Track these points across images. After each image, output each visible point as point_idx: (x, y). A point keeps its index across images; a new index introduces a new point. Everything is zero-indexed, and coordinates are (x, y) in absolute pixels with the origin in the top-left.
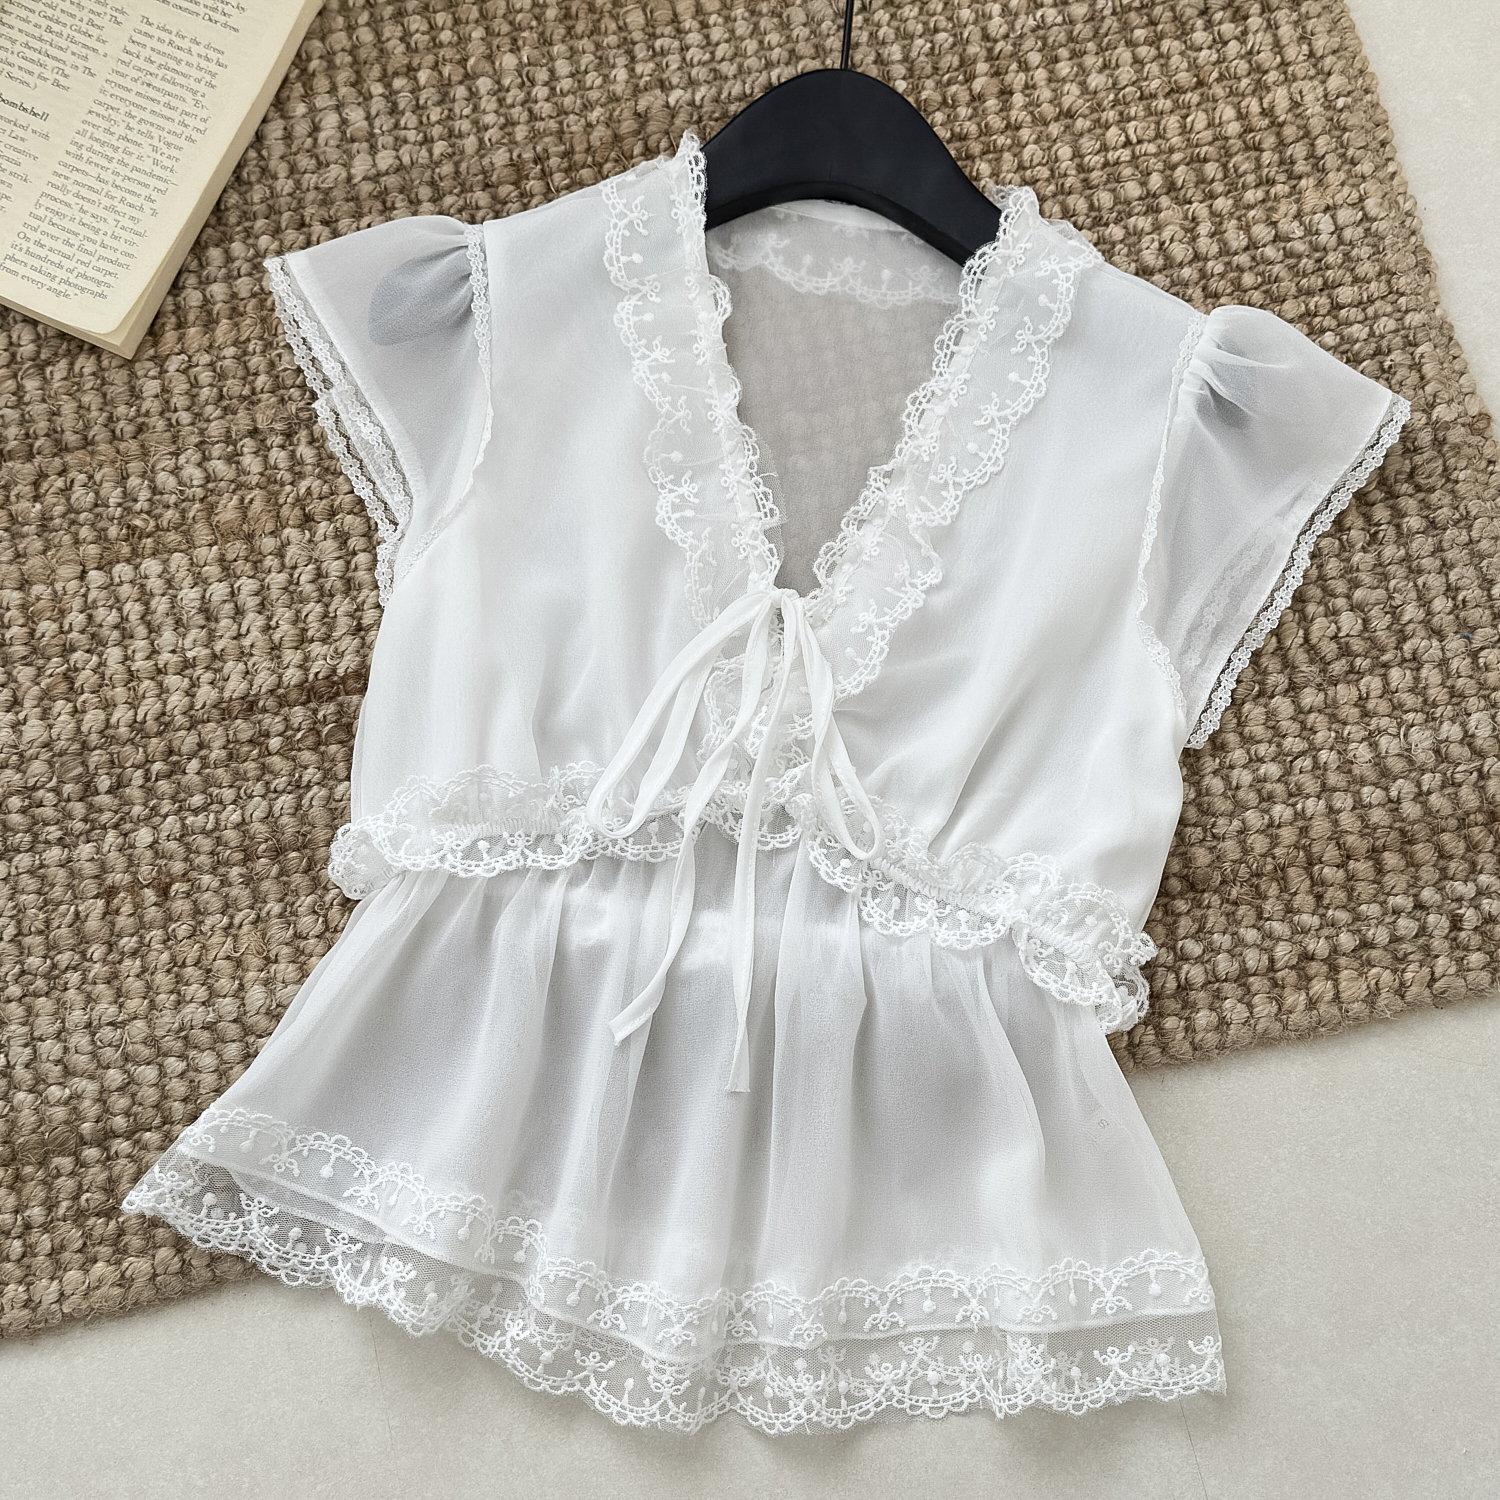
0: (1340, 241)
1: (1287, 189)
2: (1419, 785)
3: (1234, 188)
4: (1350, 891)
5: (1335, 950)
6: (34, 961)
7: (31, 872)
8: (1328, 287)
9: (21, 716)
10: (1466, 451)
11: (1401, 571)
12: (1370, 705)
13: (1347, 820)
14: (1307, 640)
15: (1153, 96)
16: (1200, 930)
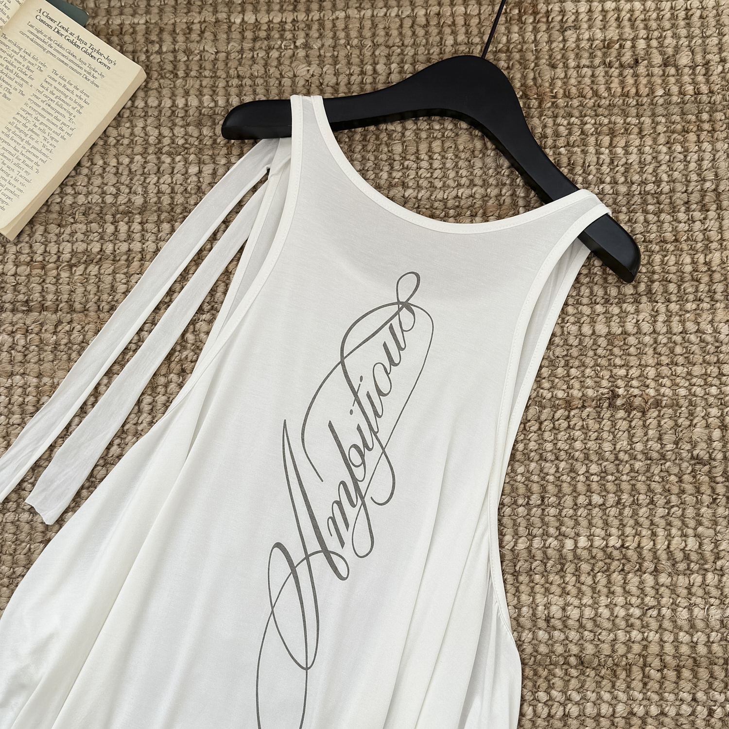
1: (709, 306)
2: (709, 637)
3: (682, 299)
4: (661, 684)
5: (647, 713)
7: (12, 522)
8: (719, 363)
12: (693, 590)
13: (669, 648)
14: (668, 547)
15: (650, 242)
16: (582, 687)
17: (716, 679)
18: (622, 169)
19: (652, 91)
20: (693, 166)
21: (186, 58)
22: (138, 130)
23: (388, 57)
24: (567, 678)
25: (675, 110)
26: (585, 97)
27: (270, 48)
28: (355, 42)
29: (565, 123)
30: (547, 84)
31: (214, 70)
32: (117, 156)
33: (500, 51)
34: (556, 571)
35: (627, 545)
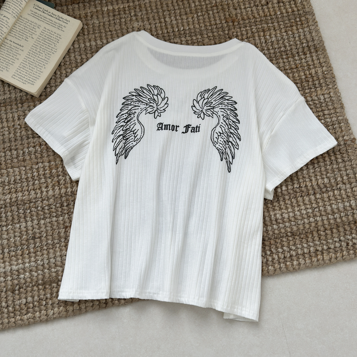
0: (325, 101)
1: (314, 90)
2: (340, 215)
4: (326, 237)
5: (323, 249)
6: (49, 242)
7: (49, 223)
8: (322, 111)
9: (48, 189)
10: (351, 145)
11: (337, 170)
12: (331, 198)
14: (317, 184)
15: (287, 70)
16: (295, 244)
17: (347, 230)
18: (270, 44)
19: (276, 14)
20: (297, 39)
21: (87, 27)
22: (72, 58)
23: (170, 15)
24: (288, 241)
25: (286, 19)
26: (250, 19)
27: (121, 18)
28: (155, 11)
29: (245, 29)
30: (235, 16)
31: (100, 30)
32: (65, 69)
33: (213, 6)
34: (276, 201)
35: (301, 186)
